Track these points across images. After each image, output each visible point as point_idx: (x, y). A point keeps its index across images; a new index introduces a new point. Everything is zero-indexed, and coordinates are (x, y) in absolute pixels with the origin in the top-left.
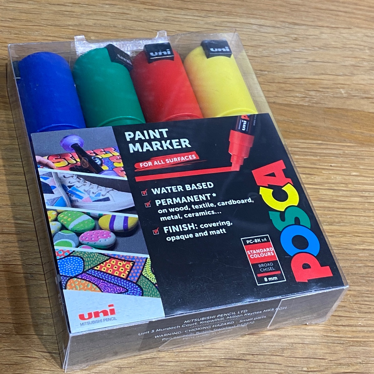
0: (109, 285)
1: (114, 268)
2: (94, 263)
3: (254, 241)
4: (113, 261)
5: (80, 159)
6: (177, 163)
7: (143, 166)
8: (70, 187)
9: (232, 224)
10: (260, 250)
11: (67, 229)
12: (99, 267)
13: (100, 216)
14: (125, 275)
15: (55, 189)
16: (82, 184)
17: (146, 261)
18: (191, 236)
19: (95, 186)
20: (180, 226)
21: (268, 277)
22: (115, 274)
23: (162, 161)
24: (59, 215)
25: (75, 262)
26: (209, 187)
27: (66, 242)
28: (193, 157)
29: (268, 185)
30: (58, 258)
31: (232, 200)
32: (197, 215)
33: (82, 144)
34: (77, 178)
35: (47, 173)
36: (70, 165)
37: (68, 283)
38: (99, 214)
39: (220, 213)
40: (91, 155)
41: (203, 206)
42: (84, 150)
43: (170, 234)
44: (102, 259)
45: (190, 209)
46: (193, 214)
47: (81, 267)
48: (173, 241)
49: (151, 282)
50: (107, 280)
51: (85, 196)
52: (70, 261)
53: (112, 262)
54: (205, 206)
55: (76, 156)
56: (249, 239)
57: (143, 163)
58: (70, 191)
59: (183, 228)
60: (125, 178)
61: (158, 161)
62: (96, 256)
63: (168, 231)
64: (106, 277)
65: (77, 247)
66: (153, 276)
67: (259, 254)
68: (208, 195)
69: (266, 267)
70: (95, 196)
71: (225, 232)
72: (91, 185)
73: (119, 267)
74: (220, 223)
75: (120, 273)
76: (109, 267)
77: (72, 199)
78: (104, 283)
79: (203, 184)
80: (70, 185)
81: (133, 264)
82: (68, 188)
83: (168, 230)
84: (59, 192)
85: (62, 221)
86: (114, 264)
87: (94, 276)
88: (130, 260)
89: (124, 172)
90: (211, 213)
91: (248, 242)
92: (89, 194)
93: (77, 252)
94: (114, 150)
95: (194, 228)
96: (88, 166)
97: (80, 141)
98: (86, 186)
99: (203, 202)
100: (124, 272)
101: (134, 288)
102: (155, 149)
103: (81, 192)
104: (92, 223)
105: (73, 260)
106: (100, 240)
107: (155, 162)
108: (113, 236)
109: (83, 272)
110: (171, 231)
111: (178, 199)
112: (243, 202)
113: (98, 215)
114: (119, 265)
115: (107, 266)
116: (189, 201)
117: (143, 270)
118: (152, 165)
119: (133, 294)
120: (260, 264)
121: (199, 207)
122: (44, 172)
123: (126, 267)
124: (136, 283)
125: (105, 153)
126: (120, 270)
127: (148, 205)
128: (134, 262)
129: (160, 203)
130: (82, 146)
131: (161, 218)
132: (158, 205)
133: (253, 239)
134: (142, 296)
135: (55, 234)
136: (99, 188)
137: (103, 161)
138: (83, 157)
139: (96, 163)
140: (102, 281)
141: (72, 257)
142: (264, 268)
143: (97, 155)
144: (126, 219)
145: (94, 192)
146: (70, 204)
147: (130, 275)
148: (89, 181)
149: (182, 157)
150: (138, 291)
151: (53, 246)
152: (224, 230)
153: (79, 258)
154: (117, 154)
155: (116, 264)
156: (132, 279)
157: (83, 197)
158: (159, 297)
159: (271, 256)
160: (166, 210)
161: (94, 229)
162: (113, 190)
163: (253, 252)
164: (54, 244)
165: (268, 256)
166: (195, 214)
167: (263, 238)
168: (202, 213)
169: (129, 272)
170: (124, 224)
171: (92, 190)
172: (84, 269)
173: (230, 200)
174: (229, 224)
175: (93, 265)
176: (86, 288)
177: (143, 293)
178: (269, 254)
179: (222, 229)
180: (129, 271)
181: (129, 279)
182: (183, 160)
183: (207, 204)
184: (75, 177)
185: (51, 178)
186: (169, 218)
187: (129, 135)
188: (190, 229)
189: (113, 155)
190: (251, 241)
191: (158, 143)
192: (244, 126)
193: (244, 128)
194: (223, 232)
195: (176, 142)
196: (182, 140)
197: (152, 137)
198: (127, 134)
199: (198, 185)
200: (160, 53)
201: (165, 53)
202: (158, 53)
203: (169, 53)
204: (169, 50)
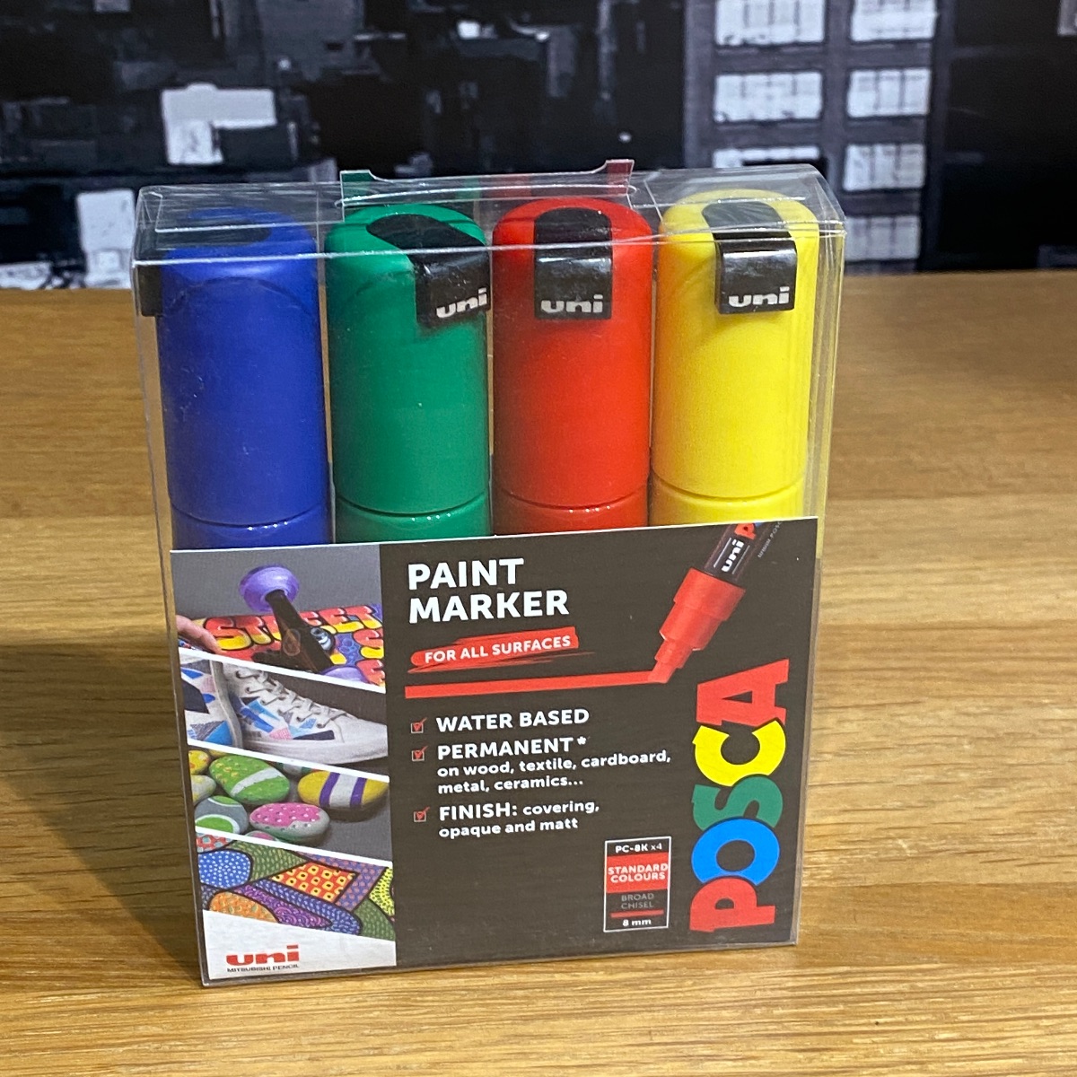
0: (296, 912)
1: (313, 882)
2: (273, 869)
3: (632, 849)
4: (314, 867)
5: (283, 633)
6: (518, 655)
7: (432, 660)
8: (247, 701)
9: (597, 808)
10: (639, 867)
11: (226, 795)
12: (281, 876)
13: (305, 772)
14: (332, 896)
15: (213, 702)
16: (276, 697)
17: (383, 874)
18: (496, 829)
19: (305, 703)
20: (478, 807)
21: (630, 920)
22: (313, 893)
23: (482, 649)
24: (213, 763)
25: (234, 863)
26: (577, 721)
27: (221, 820)
28: (563, 641)
29: (722, 721)
30: (200, 850)
31: (620, 755)
32: (525, 784)
33: (293, 593)
34: (268, 680)
35: (199, 663)
36: (255, 646)
37: (215, 900)
38: (303, 768)
39: (581, 783)
40: (312, 623)
41: (545, 766)
42: (297, 608)
43: (449, 823)
44: (290, 862)
45: (512, 771)
46: (516, 783)
47: (244, 873)
48: (452, 837)
49: (384, 913)
50: (293, 902)
51: (279, 725)
52: (223, 859)
53: (310, 871)
54: (552, 766)
55: (273, 625)
56: (622, 844)
57: (434, 653)
58: (246, 710)
59: (483, 812)
60: (382, 689)
61: (473, 650)
62: (280, 855)
63: (449, 818)
64: (293, 897)
65: (243, 833)
66: (391, 903)
67: (633, 875)
68: (566, 741)
69: (635, 901)
70: (302, 727)
71: (575, 826)
72: (297, 702)
73: (324, 880)
74: (571, 807)
75: (324, 891)
76: (303, 879)
77: (247, 729)
78: (288, 907)
79: (564, 712)
80: (248, 696)
81: (354, 878)
82: (243, 704)
83: (447, 814)
84: (218, 711)
85: (220, 775)
86: (314, 873)
87: (269, 893)
88: (351, 869)
89: (383, 673)
90: (560, 782)
91: (618, 849)
92: (288, 722)
93: (242, 843)
94: (371, 614)
95: (508, 814)
96: (298, 651)
97: (290, 583)
98: (285, 701)
99: (551, 756)
100: (332, 891)
101: (345, 921)
102: (475, 616)
103: (268, 714)
104: (283, 788)
105: (230, 856)
106: (294, 823)
107: (465, 650)
108: (323, 817)
109: (248, 883)
110: (454, 817)
111: (494, 745)
112: (644, 759)
113: (299, 771)
114: (324, 876)
115: (299, 877)
116: (517, 753)
117: (372, 889)
118: (454, 658)
119: (342, 931)
120: (627, 894)
121: (536, 766)
122: (190, 658)
123: (338, 881)
124: (352, 913)
125: (345, 619)
126: (325, 886)
127: (418, 756)
128: (357, 874)
129: (447, 753)
130: (293, 598)
131: (440, 788)
132: (441, 758)
133: (632, 845)
134: (359, 934)
135: (199, 802)
136: (314, 709)
137: (337, 643)
138: (290, 628)
139: (319, 646)
140: (282, 903)
141: (228, 853)
142: (631, 902)
143: (325, 623)
144: (361, 782)
145: (302, 716)
146: (241, 743)
147: (344, 897)
148: (293, 690)
149: (536, 642)
150: (353, 926)
151: (193, 826)
152: (574, 821)
153: (244, 856)
154: (375, 624)
155: (319, 874)
156: (346, 904)
157: (273, 728)
158: (392, 940)
159: (659, 881)
160: (456, 770)
161: (285, 799)
162: (344, 715)
163: (620, 870)
164: (196, 821)
165: (651, 881)
166: (521, 784)
168: (537, 781)
169: (342, 892)
170: (353, 794)
171: (297, 713)
172: (249, 879)
173: (615, 755)
174: (591, 808)
175: (270, 871)
176: (248, 912)
177: (360, 930)
178: (655, 876)
179: (570, 819)
180: (342, 888)
181: (338, 904)
182: (536, 650)
183: (557, 762)
184: (262, 679)
185: (206, 676)
186: (458, 788)
187: (416, 574)
188: (498, 815)
189: (366, 628)
190: (626, 849)
191: (487, 600)
192: (733, 557)
193: (728, 565)
194: (571, 824)
195: (533, 599)
196: (551, 594)
197: (476, 582)
198: (413, 569)
199: (550, 715)
200: (571, 307)
201: (586, 307)
202: (565, 305)
203: (598, 308)
204: (600, 297)
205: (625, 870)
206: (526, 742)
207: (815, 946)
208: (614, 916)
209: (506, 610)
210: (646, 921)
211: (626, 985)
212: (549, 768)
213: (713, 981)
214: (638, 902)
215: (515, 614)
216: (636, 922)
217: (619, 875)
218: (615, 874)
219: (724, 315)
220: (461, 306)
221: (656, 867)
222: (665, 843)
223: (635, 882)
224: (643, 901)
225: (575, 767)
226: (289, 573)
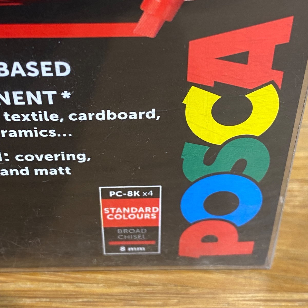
3: (125, 194)
9: (89, 159)
10: (132, 208)
26: (59, 74)
29: (215, 82)
31: (108, 111)
32: (13, 134)
39: (70, 135)
41: (30, 117)
56: (116, 190)
67: (127, 215)
68: (50, 94)
69: (130, 234)
71: (69, 173)
74: (63, 156)
79: (43, 64)
90: (48, 133)
91: (111, 194)
112: (133, 116)
120: (122, 228)
121: (22, 118)
133: (126, 191)
142: (127, 235)
152: (67, 169)
159: (150, 220)
163: (115, 210)
165: (144, 220)
166: (8, 133)
167: (148, 190)
168: (25, 132)
173: (103, 111)
174: (82, 158)
178: (147, 216)
179: (64, 167)
183: (43, 114)
190: (119, 194)
194: (64, 171)
199: (28, 65)
205: (119, 210)
206: (7, 93)
207: (285, 271)
208: (112, 243)
210: (141, 249)
211: (120, 300)
212: (35, 119)
213: (194, 300)
214: (133, 234)
216: (132, 249)
217: (115, 213)
218: (111, 212)
221: (148, 209)
222: (156, 191)
223: (129, 220)
224: (138, 234)
225: (62, 120)
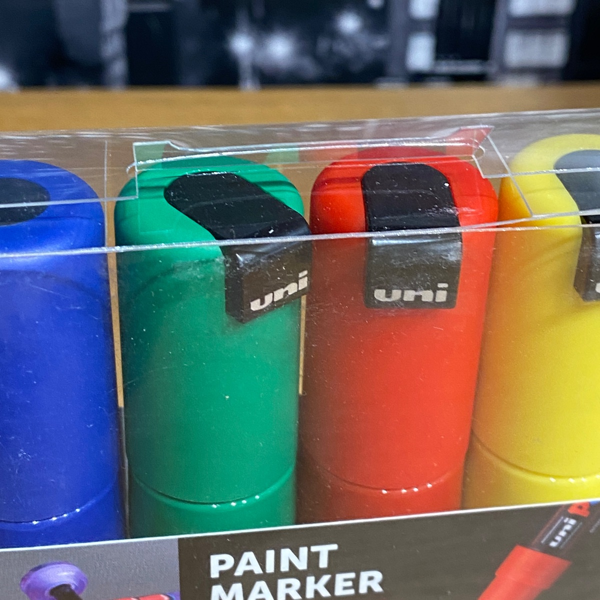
33: (82, 585)
97: (76, 577)
102: (281, 597)
130: (80, 591)
187: (217, 564)
191: (296, 583)
192: (563, 533)
193: (556, 541)
195: (346, 580)
196: (364, 575)
197: (285, 567)
198: (215, 559)
200: (410, 295)
201: (427, 296)
202: (403, 294)
203: (442, 296)
204: (445, 285)
209: (316, 592)
215: (325, 593)
219: (589, 303)
220: (279, 295)
226: (77, 569)
